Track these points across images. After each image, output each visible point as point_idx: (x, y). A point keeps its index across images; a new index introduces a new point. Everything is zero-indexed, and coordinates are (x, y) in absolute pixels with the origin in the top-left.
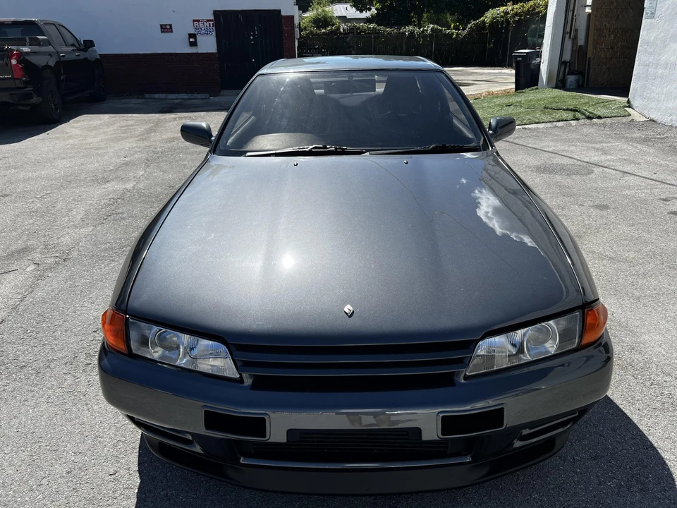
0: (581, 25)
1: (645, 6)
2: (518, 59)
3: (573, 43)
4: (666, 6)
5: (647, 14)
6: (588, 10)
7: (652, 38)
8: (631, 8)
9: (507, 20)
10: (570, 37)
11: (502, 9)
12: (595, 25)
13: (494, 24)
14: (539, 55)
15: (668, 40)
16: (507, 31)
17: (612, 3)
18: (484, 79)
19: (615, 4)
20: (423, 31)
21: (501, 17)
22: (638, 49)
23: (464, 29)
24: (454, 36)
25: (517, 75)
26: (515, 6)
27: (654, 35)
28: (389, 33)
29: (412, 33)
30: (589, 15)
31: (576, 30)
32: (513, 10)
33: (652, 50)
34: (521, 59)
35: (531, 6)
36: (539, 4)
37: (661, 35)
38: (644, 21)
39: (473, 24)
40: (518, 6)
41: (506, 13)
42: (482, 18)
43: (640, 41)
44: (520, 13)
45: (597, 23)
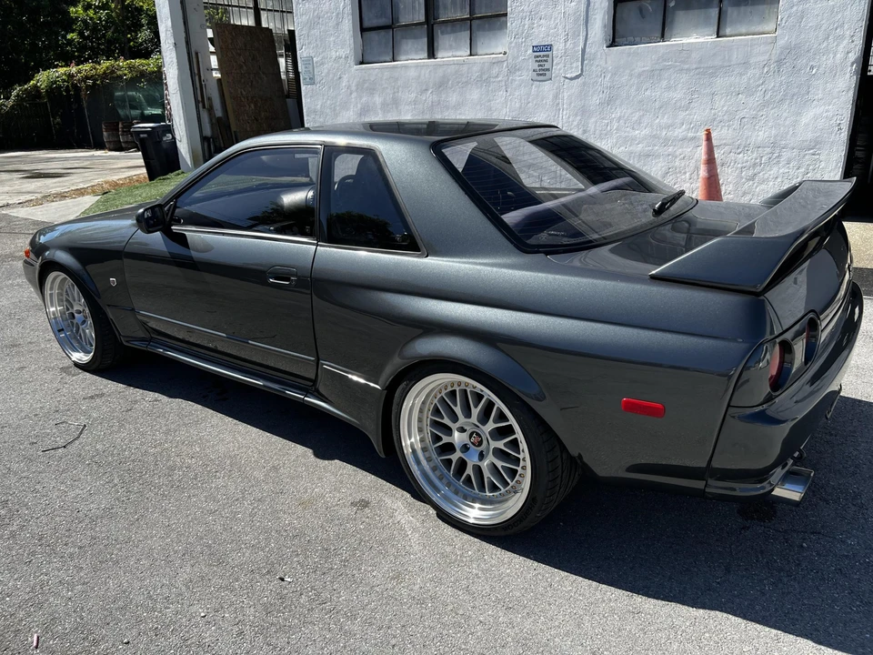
0: (213, 92)
1: (300, 70)
2: (142, 136)
3: (210, 115)
4: (326, 71)
5: (305, 79)
6: (217, 75)
7: (319, 106)
9: (75, 86)
10: (204, 107)
11: (62, 70)
12: (231, 93)
13: (53, 90)
14: (169, 129)
15: (338, 108)
16: (78, 100)
17: (241, 67)
21: (64, 81)
23: (7, 98)
25: (145, 157)
26: (82, 67)
27: (320, 103)
30: (219, 80)
31: (209, 99)
32: (79, 72)
33: (321, 120)
34: (145, 135)
35: (107, 68)
36: (118, 65)
37: (329, 102)
38: (303, 88)
39: (20, 90)
40: (87, 67)
41: (71, 76)
42: (32, 82)
43: (305, 111)
44: (92, 76)
45: (232, 91)
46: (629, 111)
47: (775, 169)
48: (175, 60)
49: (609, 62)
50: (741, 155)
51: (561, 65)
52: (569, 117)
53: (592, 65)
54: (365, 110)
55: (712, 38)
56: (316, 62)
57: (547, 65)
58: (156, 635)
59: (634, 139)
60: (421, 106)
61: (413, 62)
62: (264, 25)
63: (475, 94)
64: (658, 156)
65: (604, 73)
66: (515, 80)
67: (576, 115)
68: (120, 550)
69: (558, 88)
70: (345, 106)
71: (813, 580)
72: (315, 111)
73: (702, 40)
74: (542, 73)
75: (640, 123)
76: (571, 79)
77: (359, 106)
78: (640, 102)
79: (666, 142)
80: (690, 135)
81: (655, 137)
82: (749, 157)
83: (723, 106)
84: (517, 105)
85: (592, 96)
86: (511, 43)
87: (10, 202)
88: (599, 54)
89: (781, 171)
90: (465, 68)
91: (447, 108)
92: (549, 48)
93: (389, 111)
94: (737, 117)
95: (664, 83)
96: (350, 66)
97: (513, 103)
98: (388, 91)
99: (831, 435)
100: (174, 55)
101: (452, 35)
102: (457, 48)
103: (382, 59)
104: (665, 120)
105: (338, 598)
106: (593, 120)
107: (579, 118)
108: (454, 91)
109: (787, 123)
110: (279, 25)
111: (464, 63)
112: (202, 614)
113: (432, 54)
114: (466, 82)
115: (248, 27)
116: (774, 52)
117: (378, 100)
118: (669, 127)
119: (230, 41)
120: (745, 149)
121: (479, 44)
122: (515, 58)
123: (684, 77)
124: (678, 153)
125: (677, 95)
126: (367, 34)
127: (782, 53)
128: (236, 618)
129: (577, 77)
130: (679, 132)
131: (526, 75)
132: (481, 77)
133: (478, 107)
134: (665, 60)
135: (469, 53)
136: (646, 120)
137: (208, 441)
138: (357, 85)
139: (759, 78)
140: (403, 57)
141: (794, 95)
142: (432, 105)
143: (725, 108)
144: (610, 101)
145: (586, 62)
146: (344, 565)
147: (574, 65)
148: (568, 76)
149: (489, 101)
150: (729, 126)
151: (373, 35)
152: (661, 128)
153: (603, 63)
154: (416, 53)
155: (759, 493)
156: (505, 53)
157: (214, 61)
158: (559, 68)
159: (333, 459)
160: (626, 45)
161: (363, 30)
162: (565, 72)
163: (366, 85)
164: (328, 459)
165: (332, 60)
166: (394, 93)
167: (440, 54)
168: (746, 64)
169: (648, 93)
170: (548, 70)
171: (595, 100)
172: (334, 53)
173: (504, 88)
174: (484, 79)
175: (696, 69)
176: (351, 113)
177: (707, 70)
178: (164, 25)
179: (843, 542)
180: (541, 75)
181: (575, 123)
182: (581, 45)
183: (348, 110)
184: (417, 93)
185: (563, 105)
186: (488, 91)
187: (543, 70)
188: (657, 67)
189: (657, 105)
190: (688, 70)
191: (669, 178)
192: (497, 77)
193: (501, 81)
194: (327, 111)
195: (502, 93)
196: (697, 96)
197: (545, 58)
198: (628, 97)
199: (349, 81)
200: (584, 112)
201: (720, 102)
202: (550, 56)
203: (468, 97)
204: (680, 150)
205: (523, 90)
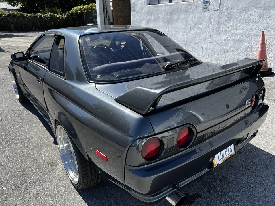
0: (110, 14)
1: (131, 7)
3: (109, 21)
4: (138, 7)
5: (132, 10)
6: (112, 9)
7: (136, 19)
8: (127, 8)
9: (82, 12)
10: (107, 19)
11: (79, 7)
12: (115, 14)
13: (77, 13)
15: (141, 20)
16: (83, 16)
17: (119, 6)
19: (121, 6)
20: (46, 16)
21: (79, 10)
22: (132, 23)
23: (65, 15)
24: (61, 18)
26: (84, 6)
27: (136, 18)
28: (29, 16)
29: (41, 16)
30: (112, 10)
31: (109, 16)
32: (83, 8)
33: (136, 24)
35: (90, 6)
36: (93, 6)
37: (138, 18)
38: (132, 13)
39: (68, 13)
40: (85, 6)
41: (81, 9)
42: (72, 11)
43: (132, 21)
44: (87, 9)
45: (116, 14)
46: (236, 23)
48: (99, 4)
49: (230, 4)
51: (213, 5)
52: (214, 25)
53: (223, 5)
56: (136, 5)
57: (208, 5)
59: (236, 34)
60: (165, 20)
61: (164, 4)
63: (183, 16)
64: (245, 41)
65: (228, 8)
66: (196, 11)
67: (216, 24)
69: (211, 14)
70: (143, 19)
72: (135, 21)
75: (239, 28)
76: (216, 11)
77: (147, 19)
78: (240, 20)
79: (248, 36)
80: (258, 33)
81: (245, 33)
84: (196, 20)
85: (223, 17)
88: (227, 1)
90: (180, 6)
91: (173, 20)
93: (156, 21)
95: (250, 12)
96: (145, 6)
97: (195, 19)
98: (156, 14)
103: (155, 3)
104: (249, 27)
105: (12, 199)
106: (222, 26)
108: (176, 15)
111: (180, 5)
113: (171, 1)
114: (180, 11)
117: (153, 17)
118: (250, 30)
122: (197, 2)
123: (258, 10)
124: (253, 40)
125: (254, 17)
129: (218, 10)
130: (254, 32)
131: (200, 9)
132: (185, 10)
133: (183, 20)
134: (251, 4)
135: (182, 1)
136: (242, 27)
138: (147, 12)
140: (162, 3)
142: (169, 20)
143: (273, 23)
144: (229, 19)
145: (221, 4)
146: (25, 187)
147: (217, 5)
148: (215, 9)
149: (187, 18)
152: (247, 30)
153: (227, 4)
154: (166, 1)
156: (194, 1)
157: (111, 4)
158: (211, 7)
162: (214, 8)
163: (149, 12)
165: (140, 3)
166: (158, 15)
167: (173, 1)
169: (243, 16)
170: (208, 7)
171: (223, 19)
172: (141, 1)
173: (192, 14)
174: (186, 11)
175: (263, 7)
176: (145, 22)
177: (267, 8)
180: (205, 9)
181: (216, 27)
183: (144, 21)
184: (165, 15)
185: (212, 20)
186: (187, 15)
187: (206, 7)
188: (248, 6)
189: (246, 21)
190: (260, 8)
191: (248, 50)
192: (190, 10)
193: (191, 11)
194: (138, 21)
195: (192, 16)
196: (262, 18)
197: (207, 3)
198: (236, 18)
199: (144, 11)
200: (219, 23)
201: (271, 21)
202: (209, 2)
203: (180, 17)
204: (254, 39)
205: (199, 15)
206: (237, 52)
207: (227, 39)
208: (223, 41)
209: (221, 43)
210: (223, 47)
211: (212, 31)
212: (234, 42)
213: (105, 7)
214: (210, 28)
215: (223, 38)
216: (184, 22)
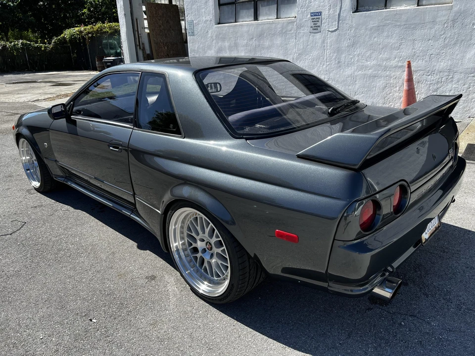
0: (145, 40)
2: (108, 64)
3: (143, 52)
4: (200, 28)
5: (189, 33)
6: (147, 31)
7: (196, 48)
8: (172, 30)
9: (83, 37)
10: (140, 48)
11: (77, 29)
12: (154, 41)
13: (73, 39)
14: (122, 60)
15: (206, 49)
16: (85, 45)
17: (160, 26)
18: (80, 79)
19: (162, 27)
20: (14, 45)
21: (78, 34)
23: (50, 43)
24: (43, 49)
26: (87, 27)
27: (197, 46)
29: (4, 47)
30: (148, 34)
31: (143, 44)
32: (85, 30)
33: (198, 55)
34: (110, 64)
35: (99, 28)
36: (104, 26)
37: (201, 46)
38: (188, 38)
39: (56, 39)
40: (89, 27)
41: (81, 32)
42: (62, 35)
43: (189, 50)
44: (91, 32)
45: (155, 39)
46: (365, 50)
47: (450, 85)
48: (125, 23)
49: (354, 22)
50: (430, 77)
51: (327, 24)
52: (330, 54)
53: (344, 24)
54: (220, 50)
55: (415, 7)
56: (195, 23)
57: (319, 24)
58: (13, 347)
59: (366, 67)
60: (249, 48)
61: (246, 22)
62: (174, 3)
63: (278, 41)
64: (381, 77)
65: (351, 28)
66: (301, 33)
67: (334, 53)
68: (15, 296)
69: (324, 37)
70: (209, 48)
71: (401, 347)
72: (194, 51)
73: (408, 8)
74: (316, 28)
75: (370, 58)
76: (332, 32)
77: (217, 48)
78: (371, 45)
79: (386, 68)
80: (400, 64)
81: (379, 65)
82: (435, 78)
83: (420, 47)
84: (302, 47)
85: (343, 41)
86: (299, 11)
87: (40, 99)
88: (348, 17)
89: (454, 86)
90: (273, 26)
91: (263, 48)
92: (320, 14)
93: (233, 51)
94: (428, 54)
95: (385, 34)
96: (212, 26)
97: (299, 46)
98: (232, 39)
99: (444, 252)
100: (124, 20)
101: (268, 7)
102: (270, 15)
103: (230, 21)
104: (385, 55)
105: (117, 334)
106: (344, 55)
107: (335, 54)
108: (267, 39)
109: (458, 57)
110: (182, 3)
111: (273, 23)
112: (41, 337)
113: (256, 18)
114: (274, 34)
115: (165, 5)
116: (451, 15)
117: (227, 44)
118: (387, 60)
119: (154, 12)
120: (432, 73)
121: (282, 12)
122: (301, 20)
123: (397, 30)
124: (392, 75)
125: (392, 41)
126: (222, 7)
127: (455, 15)
128: (58, 341)
129: (335, 30)
130: (393, 63)
131: (307, 30)
132: (282, 31)
133: (280, 48)
134: (386, 20)
135: (276, 17)
136: (374, 56)
137: (85, 235)
138: (216, 36)
139: (442, 30)
140: (241, 20)
141: (462, 41)
142: (256, 47)
143: (421, 49)
144: (353, 45)
145: (340, 22)
146: (128, 314)
147: (334, 23)
148: (330, 30)
149: (286, 44)
150: (423, 59)
151: (225, 7)
152: (383, 60)
153: (350, 22)
154: (248, 17)
155: (361, 292)
156: (295, 17)
157: (146, 23)
158: (325, 26)
159: (146, 250)
160: (364, 11)
161: (220, 5)
162: (329, 28)
163: (220, 36)
164: (144, 250)
165: (203, 22)
166: (235, 40)
167: (260, 18)
168: (434, 22)
169: (376, 39)
170: (319, 26)
171: (345, 44)
172: (204, 18)
173: (294, 37)
174: (284, 32)
175: (404, 25)
176: (213, 51)
177: (410, 25)
178: (119, 4)
179: (429, 323)
180: (315, 29)
181: (334, 57)
182: (338, 11)
183: (211, 50)
184: (247, 40)
185: (327, 47)
186: (285, 39)
187: (316, 27)
188: (381, 24)
189: (381, 46)
190: (400, 26)
191: (387, 90)
192: (291, 31)
193: (293, 33)
194: (200, 50)
195: (293, 40)
196: (404, 41)
197: (317, 20)
198: (364, 43)
199: (211, 34)
200: (338, 51)
201: (418, 45)
202: (320, 18)
203: (275, 42)
204: (394, 73)
205: (305, 38)
206: (370, 94)
207: (353, 75)
208: (347, 78)
209: (344, 81)
210: (347, 87)
211: (328, 64)
212: (364, 79)
213: (136, 29)
214: (325, 58)
215: (346, 73)
216: (281, 50)
